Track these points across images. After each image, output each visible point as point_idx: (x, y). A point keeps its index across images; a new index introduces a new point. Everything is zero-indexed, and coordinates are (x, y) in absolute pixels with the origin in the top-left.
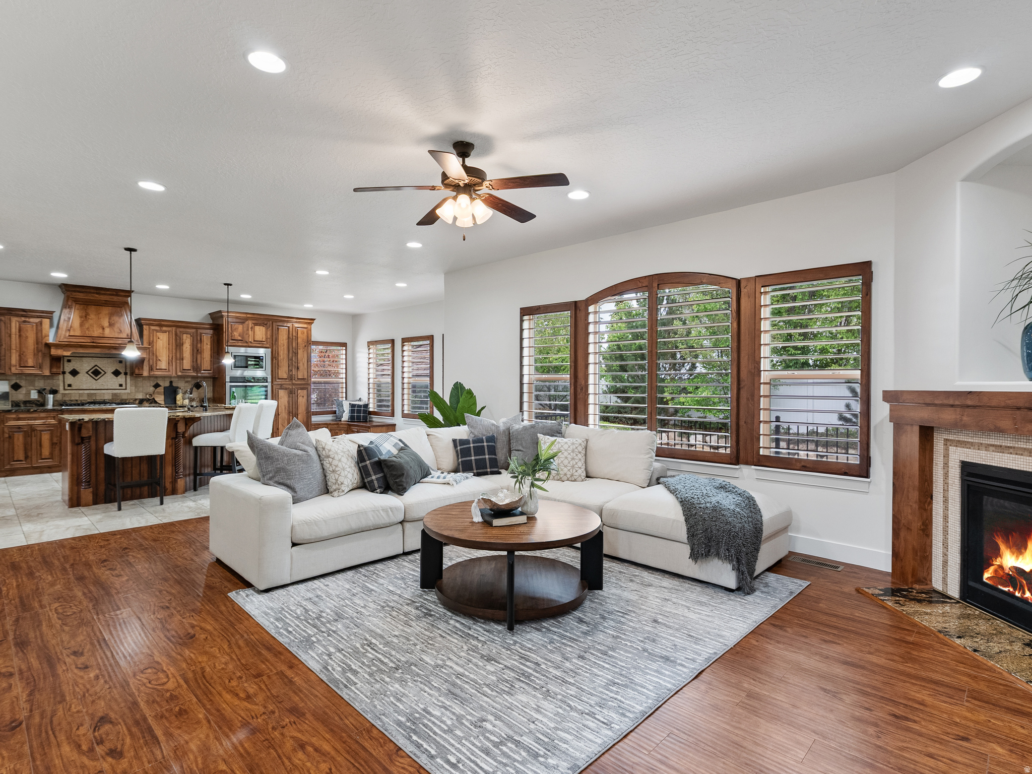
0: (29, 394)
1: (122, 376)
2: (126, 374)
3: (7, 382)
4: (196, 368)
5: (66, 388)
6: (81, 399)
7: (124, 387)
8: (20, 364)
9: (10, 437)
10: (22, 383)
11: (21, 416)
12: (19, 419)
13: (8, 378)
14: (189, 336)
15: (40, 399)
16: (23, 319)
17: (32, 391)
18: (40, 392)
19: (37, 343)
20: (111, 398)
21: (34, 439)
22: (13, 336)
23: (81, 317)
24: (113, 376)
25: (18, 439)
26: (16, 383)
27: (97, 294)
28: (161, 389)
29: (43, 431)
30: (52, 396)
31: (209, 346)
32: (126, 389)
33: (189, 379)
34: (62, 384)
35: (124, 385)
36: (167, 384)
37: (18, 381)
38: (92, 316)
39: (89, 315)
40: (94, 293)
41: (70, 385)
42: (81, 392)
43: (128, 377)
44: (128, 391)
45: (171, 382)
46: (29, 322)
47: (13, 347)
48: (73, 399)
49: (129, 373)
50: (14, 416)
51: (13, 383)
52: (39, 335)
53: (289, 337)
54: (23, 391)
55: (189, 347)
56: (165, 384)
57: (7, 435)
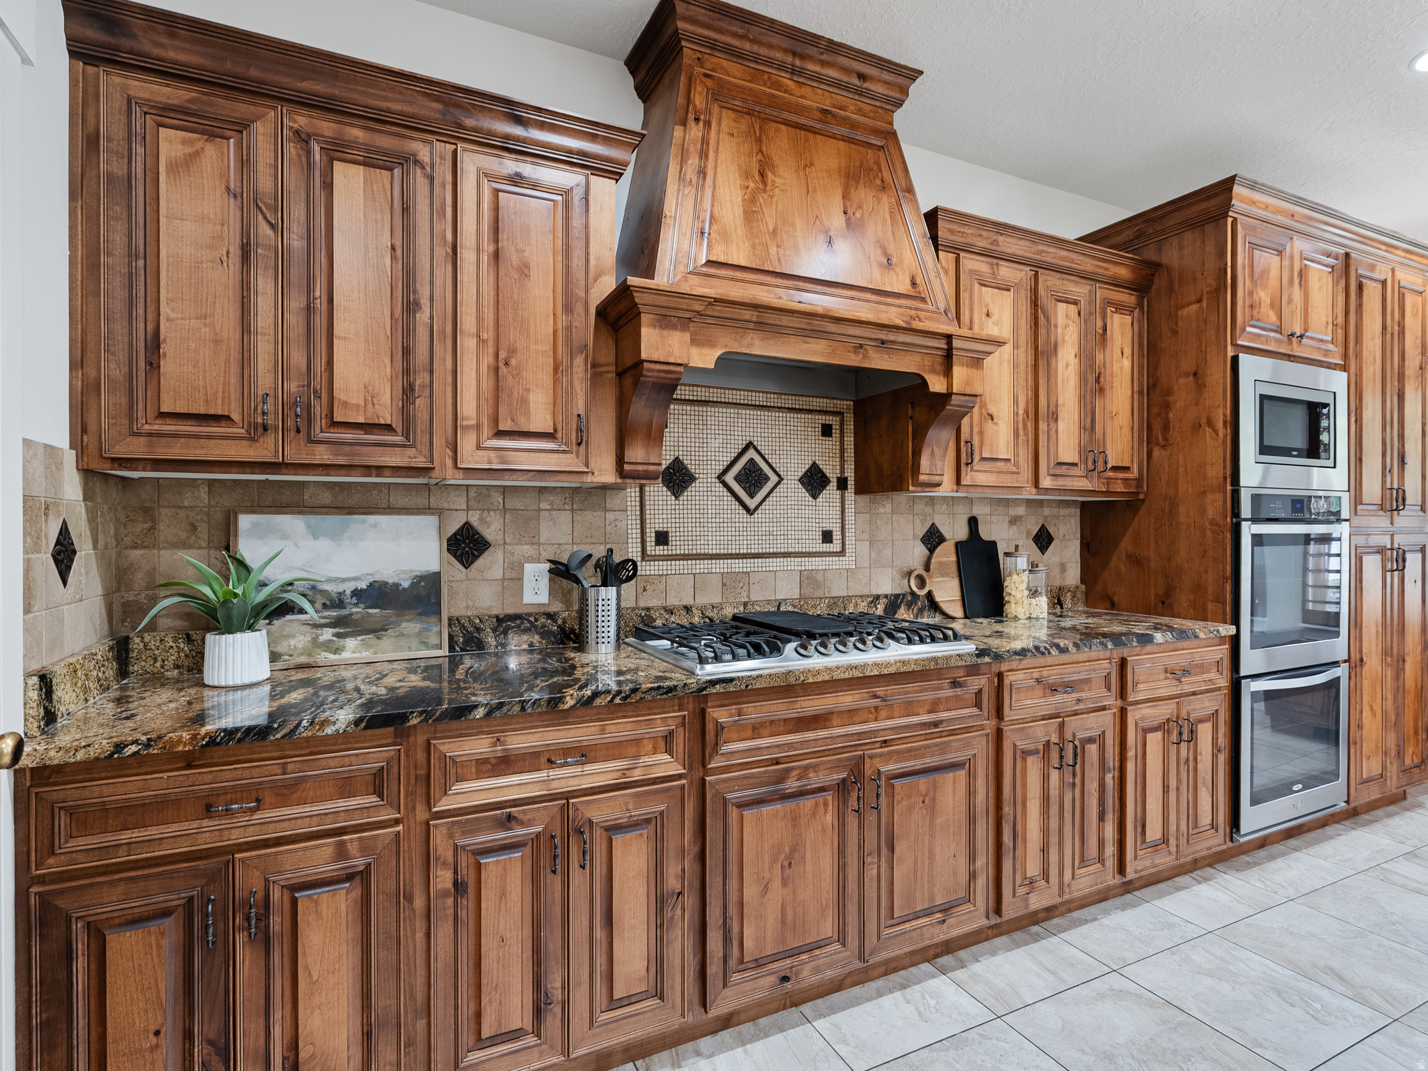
0: (515, 580)
1: (831, 492)
2: (842, 484)
3: (432, 520)
4: (1092, 454)
5: (651, 548)
6: (702, 600)
7: (836, 546)
8: (495, 420)
9: (459, 886)
10: (491, 530)
11: (520, 741)
12: (504, 764)
13: (434, 502)
14: (1073, 309)
15: (556, 607)
16: (510, 165)
17: (529, 568)
18: (561, 572)
19: (568, 308)
20: (795, 594)
21: (578, 878)
22: (467, 256)
23: (747, 175)
24: (803, 492)
25: (503, 894)
26: (467, 526)
27: (794, 71)
28: (946, 555)
29: (613, 829)
30: (612, 591)
31: (1127, 363)
32: (842, 552)
33: (1021, 511)
34: (635, 533)
35: (837, 536)
36: (962, 533)
37: (474, 519)
38: (785, 177)
39: (773, 168)
40: (781, 67)
41: (662, 538)
42: (701, 566)
43: (850, 495)
44: (846, 562)
45: (973, 522)
46: (535, 186)
47: (468, 321)
48: (673, 601)
49: (851, 483)
50: (479, 746)
51: (454, 526)
52: (577, 261)
53: (1384, 327)
54: (491, 564)
55: (1074, 362)
56: (955, 531)
57: (443, 879)
